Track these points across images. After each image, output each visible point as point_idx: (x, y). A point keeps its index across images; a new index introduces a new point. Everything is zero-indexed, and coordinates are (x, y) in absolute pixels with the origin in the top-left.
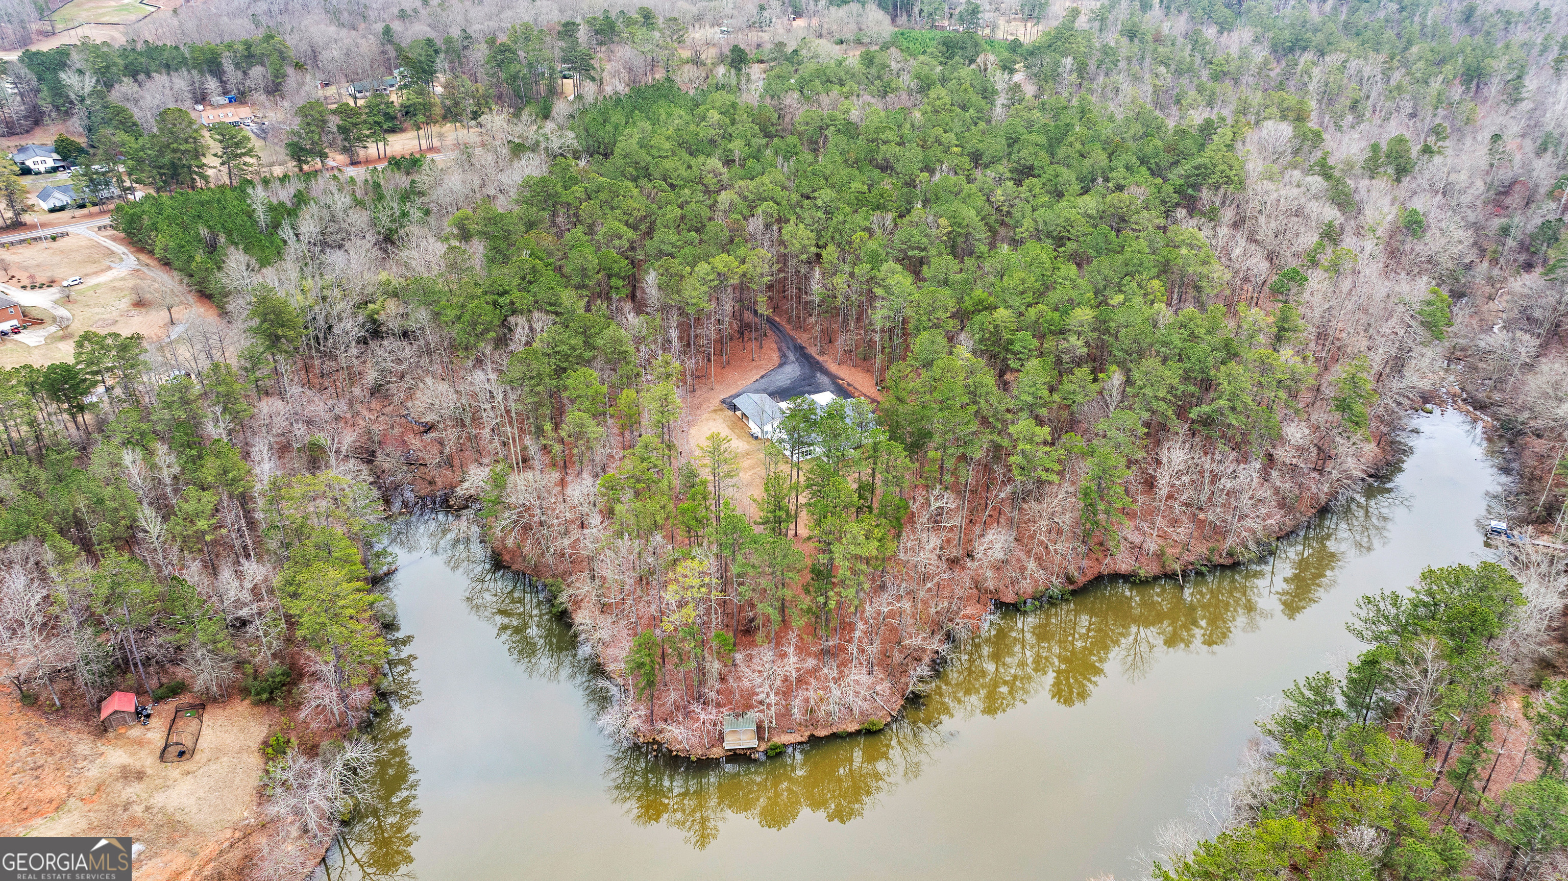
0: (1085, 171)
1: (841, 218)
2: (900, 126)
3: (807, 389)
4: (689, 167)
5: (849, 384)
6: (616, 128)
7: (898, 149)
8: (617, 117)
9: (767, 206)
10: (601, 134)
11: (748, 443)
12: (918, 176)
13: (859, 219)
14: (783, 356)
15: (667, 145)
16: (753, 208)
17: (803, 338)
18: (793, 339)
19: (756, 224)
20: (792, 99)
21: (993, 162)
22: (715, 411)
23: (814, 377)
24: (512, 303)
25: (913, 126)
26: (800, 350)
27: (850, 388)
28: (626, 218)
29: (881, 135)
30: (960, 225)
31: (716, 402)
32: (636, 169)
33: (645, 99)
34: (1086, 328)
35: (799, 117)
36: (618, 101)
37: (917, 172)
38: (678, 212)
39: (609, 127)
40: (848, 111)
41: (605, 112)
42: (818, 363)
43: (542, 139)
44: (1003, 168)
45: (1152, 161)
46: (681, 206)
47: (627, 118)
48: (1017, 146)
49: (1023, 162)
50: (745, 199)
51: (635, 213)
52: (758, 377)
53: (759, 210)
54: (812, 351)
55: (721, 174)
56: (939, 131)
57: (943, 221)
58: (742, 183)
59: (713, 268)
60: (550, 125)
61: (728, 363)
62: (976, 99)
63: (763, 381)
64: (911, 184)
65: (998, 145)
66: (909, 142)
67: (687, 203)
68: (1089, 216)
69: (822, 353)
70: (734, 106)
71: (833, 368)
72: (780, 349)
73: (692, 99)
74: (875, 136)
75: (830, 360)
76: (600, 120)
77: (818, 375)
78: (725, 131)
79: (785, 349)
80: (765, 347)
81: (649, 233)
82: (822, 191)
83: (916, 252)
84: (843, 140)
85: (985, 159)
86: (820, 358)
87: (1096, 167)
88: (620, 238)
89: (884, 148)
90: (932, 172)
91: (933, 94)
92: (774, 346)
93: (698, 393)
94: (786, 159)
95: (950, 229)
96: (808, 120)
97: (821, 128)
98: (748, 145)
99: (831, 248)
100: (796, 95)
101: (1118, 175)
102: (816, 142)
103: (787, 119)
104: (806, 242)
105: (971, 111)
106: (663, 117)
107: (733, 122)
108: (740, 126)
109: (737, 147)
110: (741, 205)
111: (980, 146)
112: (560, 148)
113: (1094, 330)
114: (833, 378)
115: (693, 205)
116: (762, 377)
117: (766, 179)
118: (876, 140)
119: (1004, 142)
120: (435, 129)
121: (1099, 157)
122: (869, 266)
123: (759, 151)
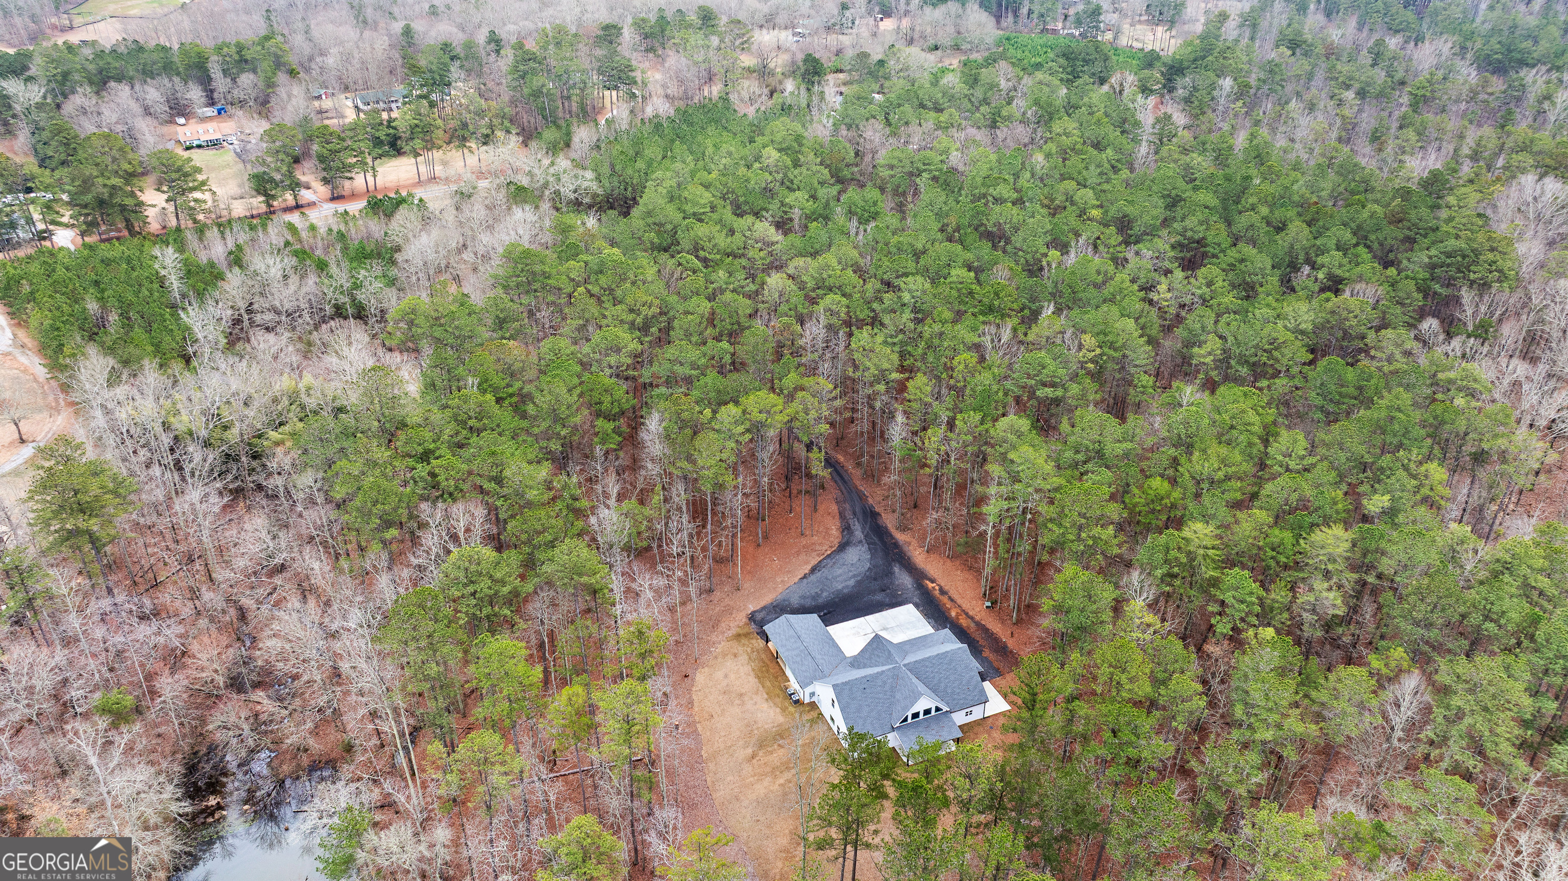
0: (1281, 253)
1: (937, 327)
2: (1016, 176)
3: (879, 597)
4: (732, 232)
5: (943, 592)
6: (649, 164)
7: (1015, 210)
8: (652, 151)
9: (831, 300)
10: (630, 171)
11: (784, 710)
12: (1046, 255)
13: (963, 332)
14: (846, 529)
15: (707, 197)
16: (813, 301)
17: (875, 498)
18: (862, 497)
19: (814, 332)
20: (874, 133)
21: (1151, 233)
22: (738, 636)
23: (889, 573)
24: (433, 475)
25: (1033, 175)
26: (871, 517)
27: (944, 599)
28: (631, 317)
29: (991, 190)
30: (1112, 346)
31: (741, 618)
32: (658, 233)
33: (691, 124)
34: (1341, 565)
35: (883, 157)
36: (658, 127)
37: (1044, 250)
38: (705, 306)
39: (640, 164)
40: (946, 152)
41: (638, 144)
42: (896, 545)
43: (551, 179)
44: (1163, 243)
45: (1373, 237)
46: (711, 298)
47: (665, 150)
48: (1179, 212)
49: (1189, 234)
50: (802, 286)
51: (645, 311)
52: (807, 569)
53: (820, 308)
54: (889, 521)
55: (773, 244)
56: (1070, 185)
57: (1088, 340)
58: (800, 262)
59: (744, 412)
60: (563, 163)
61: (766, 537)
62: (1114, 134)
63: (813, 578)
64: (1034, 269)
65: (1154, 210)
66: (1031, 200)
67: (722, 291)
68: (1303, 332)
69: (903, 528)
70: (799, 139)
71: (919, 557)
72: (842, 515)
73: (751, 124)
74: (983, 190)
75: (914, 543)
76: (631, 152)
77: (896, 569)
78: (785, 175)
79: (849, 515)
80: (821, 508)
81: (664, 339)
82: (910, 279)
83: (1049, 391)
84: (939, 196)
85: (1136, 230)
86: (900, 537)
87: (1297, 246)
88: (618, 350)
89: (997, 208)
90: (1064, 248)
91: (1057, 127)
92: (834, 508)
93: (717, 594)
94: (863, 221)
95: (1098, 351)
96: (895, 162)
97: (911, 174)
98: (814, 197)
99: (920, 380)
100: (879, 125)
101: (1332, 260)
102: (904, 194)
103: (868, 158)
104: (886, 366)
105: (1109, 151)
106: (710, 150)
107: (796, 164)
108: (804, 170)
109: (798, 202)
110: (797, 298)
111: (1129, 210)
112: (575, 191)
113: (1354, 568)
114: (919, 576)
115: (728, 296)
116: (813, 570)
117: (830, 258)
118: (984, 196)
119: (1161, 203)
120: (437, 154)
121: (1298, 231)
122: (978, 416)
123: (827, 205)
